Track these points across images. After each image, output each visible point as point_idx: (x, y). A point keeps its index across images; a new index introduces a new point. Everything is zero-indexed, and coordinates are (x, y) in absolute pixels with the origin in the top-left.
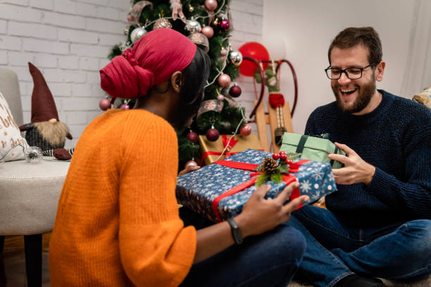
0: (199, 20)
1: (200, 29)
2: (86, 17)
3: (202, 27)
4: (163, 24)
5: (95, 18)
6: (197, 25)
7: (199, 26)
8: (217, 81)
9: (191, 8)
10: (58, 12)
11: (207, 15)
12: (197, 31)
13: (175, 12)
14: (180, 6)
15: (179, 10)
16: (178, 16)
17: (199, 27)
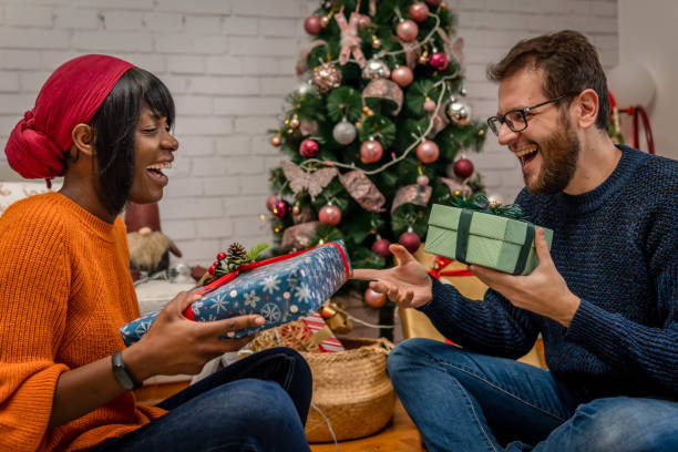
0: (386, 59)
1: (388, 73)
2: (260, 76)
3: (392, 69)
4: (324, 73)
5: (276, 76)
6: (381, 68)
7: (386, 68)
8: (413, 154)
9: (377, 42)
10: (213, 75)
11: (400, 48)
12: (382, 77)
13: (345, 51)
14: (356, 41)
15: (353, 48)
16: (352, 57)
17: (385, 71)
